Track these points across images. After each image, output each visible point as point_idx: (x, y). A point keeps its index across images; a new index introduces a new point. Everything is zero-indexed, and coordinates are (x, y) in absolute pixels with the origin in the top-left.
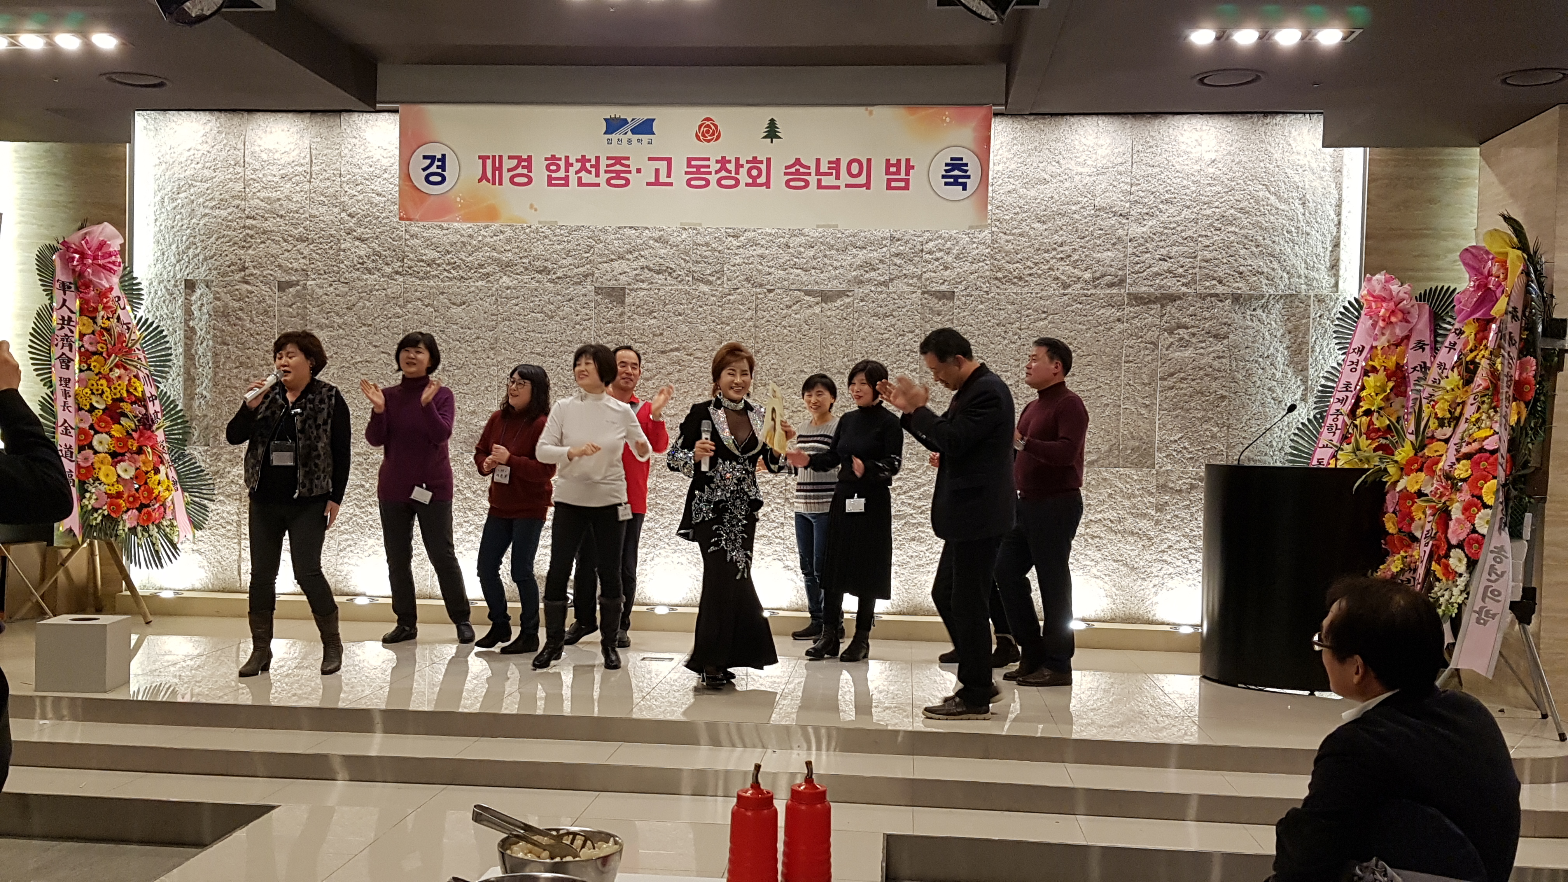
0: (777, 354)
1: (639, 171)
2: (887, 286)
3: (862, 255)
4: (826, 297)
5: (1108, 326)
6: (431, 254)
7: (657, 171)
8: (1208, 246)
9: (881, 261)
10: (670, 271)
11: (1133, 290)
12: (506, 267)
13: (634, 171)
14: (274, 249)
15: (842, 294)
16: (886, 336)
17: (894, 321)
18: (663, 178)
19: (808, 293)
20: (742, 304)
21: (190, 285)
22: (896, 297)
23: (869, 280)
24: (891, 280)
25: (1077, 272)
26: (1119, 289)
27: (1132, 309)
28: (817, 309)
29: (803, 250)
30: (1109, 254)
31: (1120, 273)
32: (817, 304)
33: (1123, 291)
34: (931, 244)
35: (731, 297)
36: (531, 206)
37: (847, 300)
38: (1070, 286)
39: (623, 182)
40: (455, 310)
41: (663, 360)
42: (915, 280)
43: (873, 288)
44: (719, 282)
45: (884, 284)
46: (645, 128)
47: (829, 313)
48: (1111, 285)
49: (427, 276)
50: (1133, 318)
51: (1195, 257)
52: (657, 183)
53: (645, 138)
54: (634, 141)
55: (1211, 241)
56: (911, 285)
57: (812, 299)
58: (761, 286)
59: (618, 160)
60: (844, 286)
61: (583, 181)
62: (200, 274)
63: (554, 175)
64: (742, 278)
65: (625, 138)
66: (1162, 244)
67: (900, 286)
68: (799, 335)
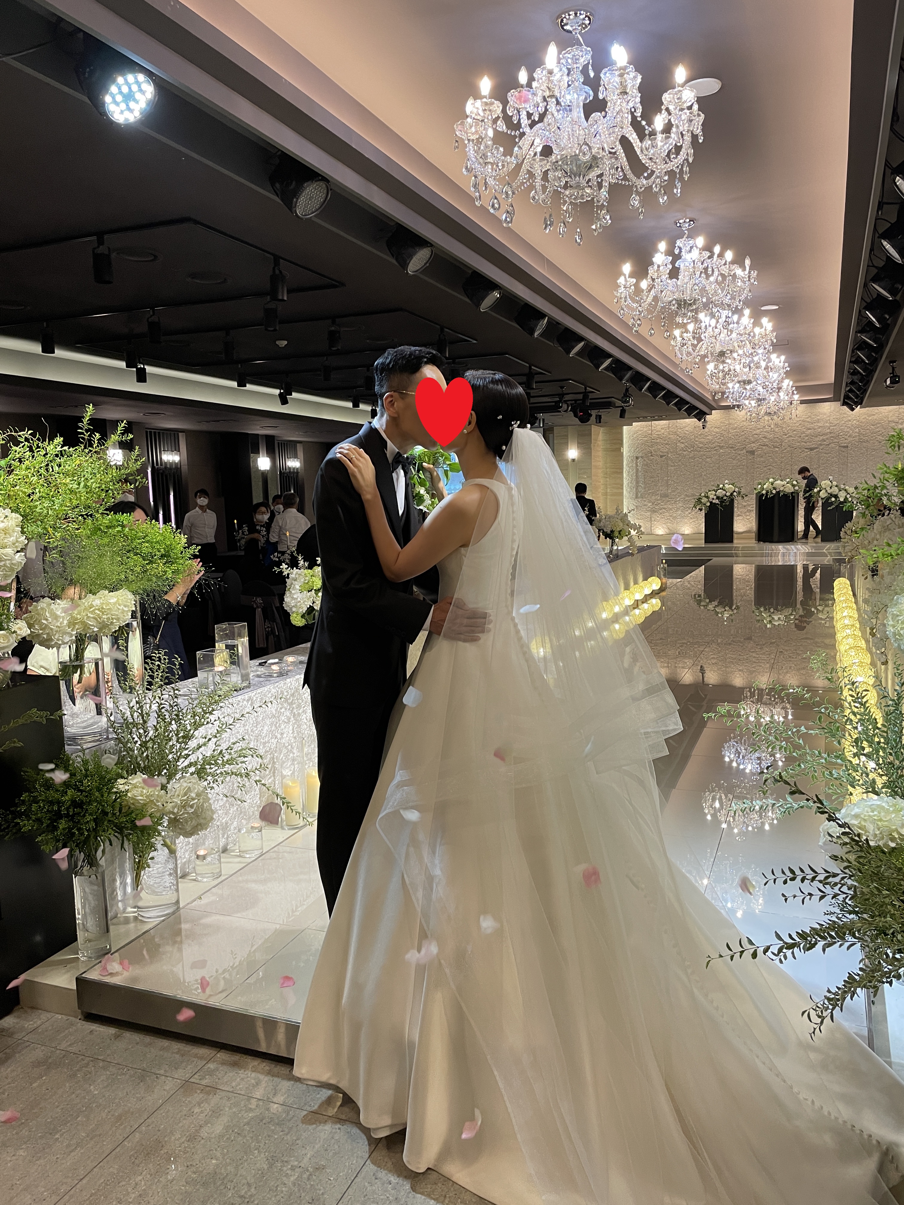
3: (821, 438)
4: (812, 449)
6: (701, 445)
10: (767, 445)
12: (721, 447)
14: (659, 447)
15: (816, 448)
21: (637, 458)
40: (708, 460)
41: (765, 469)
45: (828, 445)
49: (700, 451)
62: (640, 455)
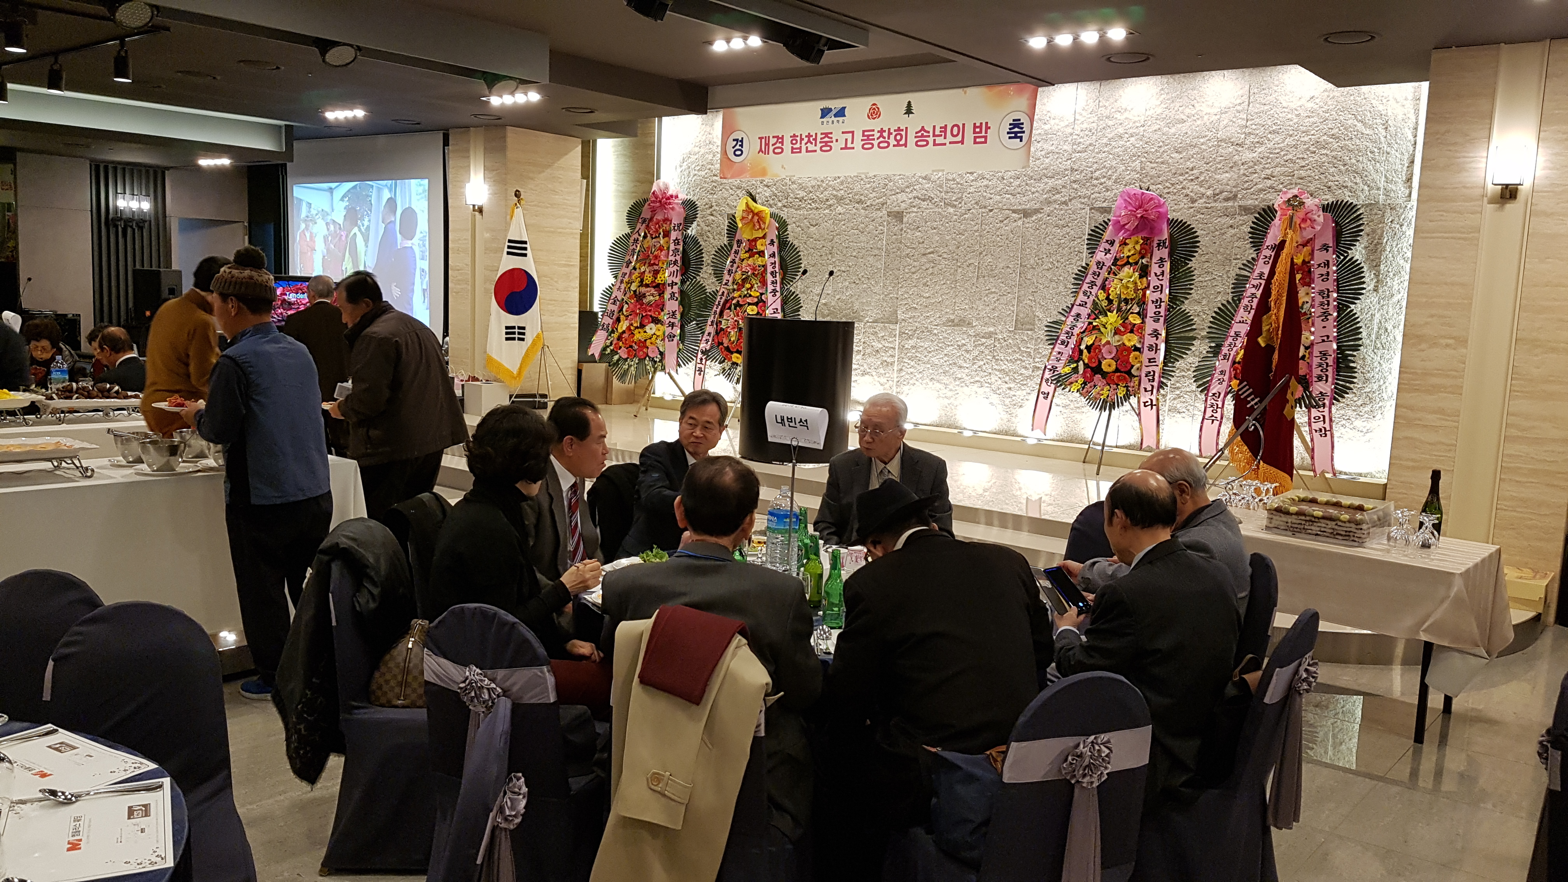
0: (992, 255)
1: (837, 141)
2: (1067, 205)
5: (1223, 231)
7: (846, 140)
8: (1304, 167)
9: (1063, 187)
11: (1241, 203)
13: (834, 141)
15: (1036, 211)
16: (1062, 241)
17: (1068, 230)
18: (849, 145)
19: (1014, 211)
20: (972, 221)
22: (1071, 213)
23: (1055, 201)
24: (1070, 200)
25: (1202, 190)
26: (1234, 203)
27: (1241, 218)
28: (1020, 223)
29: (1012, 180)
30: (1227, 175)
31: (1234, 190)
32: (1020, 218)
33: (1236, 204)
34: (1097, 174)
35: (966, 216)
36: (783, 167)
37: (1040, 216)
38: (1196, 200)
39: (829, 148)
42: (1086, 200)
43: (1057, 206)
44: (960, 205)
46: (841, 113)
47: (1027, 226)
48: (1227, 199)
50: (1242, 225)
51: (1294, 175)
52: (846, 148)
53: (841, 119)
54: (835, 122)
55: (1307, 162)
56: (1083, 203)
57: (1017, 216)
58: (985, 207)
59: (826, 135)
60: (1037, 206)
61: (809, 149)
63: (795, 146)
64: (973, 202)
65: (830, 120)
66: (1267, 166)
67: (1076, 204)
68: (1007, 242)
